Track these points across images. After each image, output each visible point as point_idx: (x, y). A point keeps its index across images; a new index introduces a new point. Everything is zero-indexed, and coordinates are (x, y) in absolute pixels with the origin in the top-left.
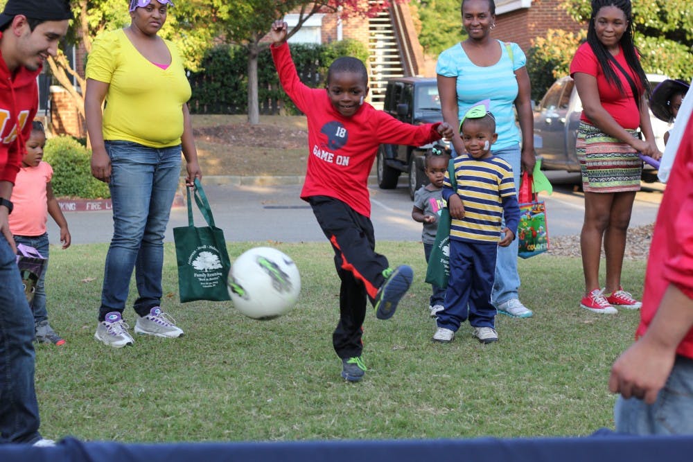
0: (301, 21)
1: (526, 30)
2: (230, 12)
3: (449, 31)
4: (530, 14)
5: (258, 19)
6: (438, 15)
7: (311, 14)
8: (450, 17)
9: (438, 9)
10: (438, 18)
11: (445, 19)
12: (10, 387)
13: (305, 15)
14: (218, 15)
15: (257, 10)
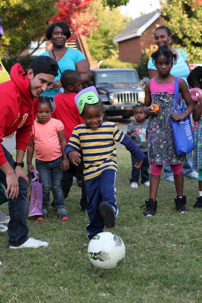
0: (39, 45)
1: (139, 45)
2: (10, 42)
3: (99, 47)
4: (141, 39)
5: (23, 45)
6: (94, 41)
7: (43, 42)
8: (99, 41)
9: (93, 38)
10: (93, 42)
11: (97, 42)
12: (16, 214)
13: (40, 42)
14: (4, 43)
15: (23, 40)
